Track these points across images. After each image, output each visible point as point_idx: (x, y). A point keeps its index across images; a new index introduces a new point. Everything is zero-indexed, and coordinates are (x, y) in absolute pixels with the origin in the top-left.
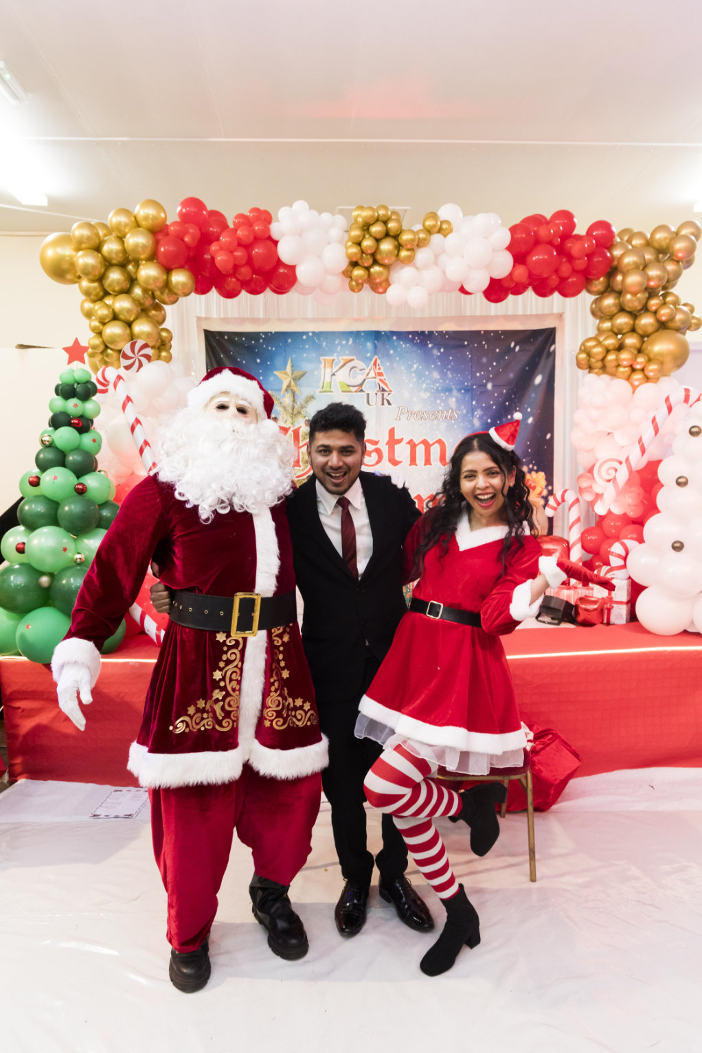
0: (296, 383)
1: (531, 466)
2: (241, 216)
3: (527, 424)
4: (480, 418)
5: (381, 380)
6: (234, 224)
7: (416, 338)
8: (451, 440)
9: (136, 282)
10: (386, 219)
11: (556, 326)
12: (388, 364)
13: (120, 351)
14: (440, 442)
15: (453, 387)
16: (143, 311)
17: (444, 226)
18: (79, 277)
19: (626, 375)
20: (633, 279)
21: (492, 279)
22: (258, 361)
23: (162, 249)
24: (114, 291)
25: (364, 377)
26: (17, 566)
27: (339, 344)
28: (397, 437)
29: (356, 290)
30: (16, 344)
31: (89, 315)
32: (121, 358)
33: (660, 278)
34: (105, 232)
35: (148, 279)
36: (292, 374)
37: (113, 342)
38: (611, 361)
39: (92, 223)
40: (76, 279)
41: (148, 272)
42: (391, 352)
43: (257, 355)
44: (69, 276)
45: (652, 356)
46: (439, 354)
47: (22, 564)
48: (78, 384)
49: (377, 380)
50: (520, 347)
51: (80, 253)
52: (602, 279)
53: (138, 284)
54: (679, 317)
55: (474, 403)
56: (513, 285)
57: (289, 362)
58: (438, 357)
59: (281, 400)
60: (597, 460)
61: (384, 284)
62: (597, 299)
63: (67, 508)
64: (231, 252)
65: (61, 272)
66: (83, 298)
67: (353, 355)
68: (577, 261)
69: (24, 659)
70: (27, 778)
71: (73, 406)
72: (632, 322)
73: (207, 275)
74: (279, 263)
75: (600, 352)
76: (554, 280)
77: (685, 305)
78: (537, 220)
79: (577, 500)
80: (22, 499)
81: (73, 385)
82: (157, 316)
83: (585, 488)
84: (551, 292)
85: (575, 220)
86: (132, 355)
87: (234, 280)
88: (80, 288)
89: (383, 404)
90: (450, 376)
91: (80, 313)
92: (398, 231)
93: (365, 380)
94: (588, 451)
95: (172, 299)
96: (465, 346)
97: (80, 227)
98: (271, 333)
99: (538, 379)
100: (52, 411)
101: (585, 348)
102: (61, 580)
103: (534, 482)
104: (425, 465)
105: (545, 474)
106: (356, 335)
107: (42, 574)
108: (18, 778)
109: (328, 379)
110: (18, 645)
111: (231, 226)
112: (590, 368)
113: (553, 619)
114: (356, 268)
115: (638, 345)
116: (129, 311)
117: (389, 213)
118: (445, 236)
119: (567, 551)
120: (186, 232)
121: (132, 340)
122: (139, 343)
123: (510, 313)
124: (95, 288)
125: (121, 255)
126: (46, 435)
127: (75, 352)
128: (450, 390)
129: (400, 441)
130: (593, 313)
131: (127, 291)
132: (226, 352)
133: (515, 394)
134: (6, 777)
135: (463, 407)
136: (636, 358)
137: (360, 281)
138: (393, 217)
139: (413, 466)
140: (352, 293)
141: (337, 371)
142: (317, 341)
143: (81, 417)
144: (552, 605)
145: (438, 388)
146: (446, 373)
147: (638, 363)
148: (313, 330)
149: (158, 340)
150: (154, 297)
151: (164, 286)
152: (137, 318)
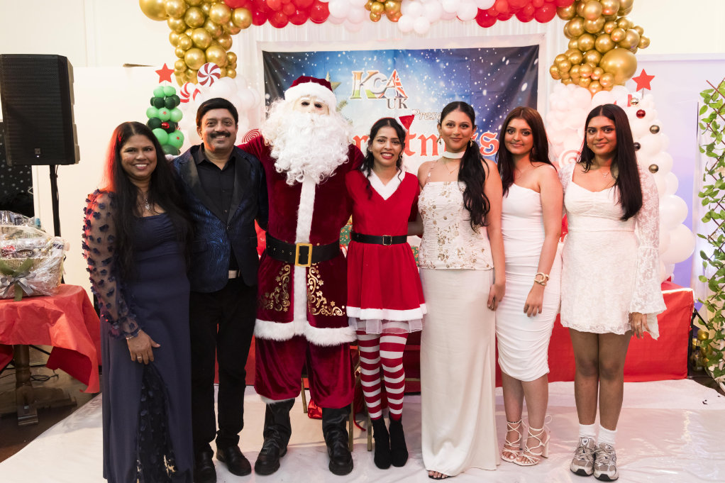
5: (399, 88)
7: (427, 55)
9: (209, 18)
11: (540, 44)
12: (404, 76)
13: (197, 71)
16: (215, 39)
18: (168, 16)
19: (586, 85)
20: (591, 9)
21: (479, 10)
24: (193, 26)
25: (385, 86)
27: (366, 60)
28: (411, 133)
29: (376, 20)
30: (124, 63)
31: (175, 43)
32: (198, 77)
33: (614, 7)
35: (217, 18)
37: (193, 63)
38: (575, 73)
40: (165, 17)
41: (218, 12)
42: (407, 66)
43: (303, 70)
44: (161, 15)
45: (606, 69)
46: (444, 67)
48: (167, 97)
49: (396, 89)
50: (510, 61)
52: (570, 7)
53: (211, 20)
54: (629, 38)
56: (497, 14)
58: (444, 70)
61: (397, 15)
62: (567, 23)
65: (155, 12)
66: (171, 31)
67: (377, 69)
71: (163, 113)
72: (593, 42)
73: (262, 11)
74: (315, 1)
75: (566, 66)
76: (530, 9)
77: (635, 28)
81: (163, 98)
82: (226, 42)
84: (530, 19)
86: (206, 74)
87: (281, 15)
88: (169, 23)
89: (400, 107)
90: (453, 85)
91: (169, 42)
93: (386, 89)
95: (236, 30)
96: (466, 60)
98: (313, 52)
99: (524, 87)
100: (148, 114)
101: (556, 63)
104: (433, 155)
106: (379, 53)
109: (357, 88)
112: (561, 79)
114: (374, 3)
115: (598, 61)
116: (204, 41)
121: (206, 62)
122: (211, 65)
123: (502, 34)
124: (179, 24)
127: (165, 74)
128: (453, 96)
129: (413, 136)
130: (566, 34)
131: (202, 26)
132: (279, 68)
133: (505, 98)
136: (593, 70)
137: (378, 13)
140: (373, 22)
141: (364, 82)
142: (349, 58)
143: (169, 121)
146: (450, 83)
147: (595, 75)
148: (346, 50)
149: (225, 62)
150: (222, 29)
151: (229, 21)
152: (209, 46)
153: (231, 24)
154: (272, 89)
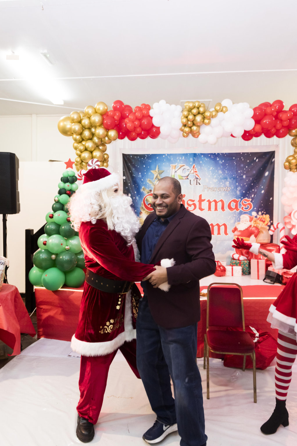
0: (160, 175)
1: (263, 212)
2: (137, 107)
3: (261, 193)
4: (240, 191)
5: (196, 174)
6: (135, 110)
7: (212, 156)
8: (227, 200)
9: (95, 135)
10: (198, 106)
11: (275, 150)
12: (199, 167)
13: (87, 163)
14: (222, 201)
15: (228, 177)
16: (97, 146)
17: (224, 109)
18: (73, 134)
21: (245, 131)
22: (144, 166)
23: (105, 122)
24: (86, 139)
25: (189, 173)
26: (43, 251)
27: (178, 159)
28: (203, 198)
29: (186, 137)
30: (49, 160)
31: (76, 148)
32: (88, 166)
34: (83, 115)
35: (99, 135)
36: (158, 172)
37: (85, 159)
39: (78, 112)
40: (71, 134)
41: (100, 131)
43: (144, 164)
44: (69, 133)
46: (222, 163)
47: (45, 250)
48: (70, 177)
49: (195, 174)
50: (258, 160)
51: (73, 124)
52: (296, 129)
53: (96, 136)
55: (237, 184)
56: (254, 133)
57: (157, 167)
58: (222, 164)
59: (153, 183)
60: (293, 210)
61: (197, 134)
62: (294, 138)
63: (63, 227)
64: (133, 122)
65: (65, 132)
66: (74, 142)
67: (184, 164)
68: (284, 122)
69: (44, 288)
70: (44, 337)
71: (67, 186)
73: (124, 132)
74: (153, 126)
75: (295, 162)
76: (273, 130)
78: (266, 105)
79: (284, 228)
80: (47, 223)
81: (68, 177)
82: (103, 149)
83: (288, 222)
84: (273, 136)
85: (284, 104)
86: (92, 165)
87: (134, 133)
88: (73, 138)
89: (197, 184)
90: (227, 172)
91: (73, 148)
92: (203, 111)
93: (189, 174)
94: (289, 206)
96: (234, 159)
97: (73, 114)
98: (150, 154)
99: (267, 174)
100: (59, 188)
101: (288, 160)
102: (60, 257)
103: (264, 219)
104: (215, 210)
105: (270, 215)
106: (186, 155)
107: (53, 254)
108: (41, 337)
109: (173, 174)
110: (42, 282)
111: (134, 111)
112: (291, 169)
113: (271, 281)
114: (185, 127)
116: (92, 147)
117: (200, 104)
118: (224, 113)
119: (279, 250)
120: (115, 114)
121: (92, 158)
122: (95, 160)
123: (254, 145)
124: (79, 138)
125: (89, 124)
126: (56, 197)
127: (69, 164)
128: (226, 178)
129: (204, 200)
130: (292, 145)
131: (91, 139)
132: (131, 162)
133: (256, 180)
134: (36, 336)
135: (232, 186)
137: (187, 133)
138: (202, 105)
139: (210, 211)
140: (184, 138)
141: (177, 171)
142: (169, 158)
143: (71, 190)
144: (271, 275)
145: (221, 177)
146: (225, 171)
148: (167, 153)
149: (103, 158)
150: (102, 141)
151: (106, 136)
152: (95, 150)
153: (107, 138)
154: (127, 174)
